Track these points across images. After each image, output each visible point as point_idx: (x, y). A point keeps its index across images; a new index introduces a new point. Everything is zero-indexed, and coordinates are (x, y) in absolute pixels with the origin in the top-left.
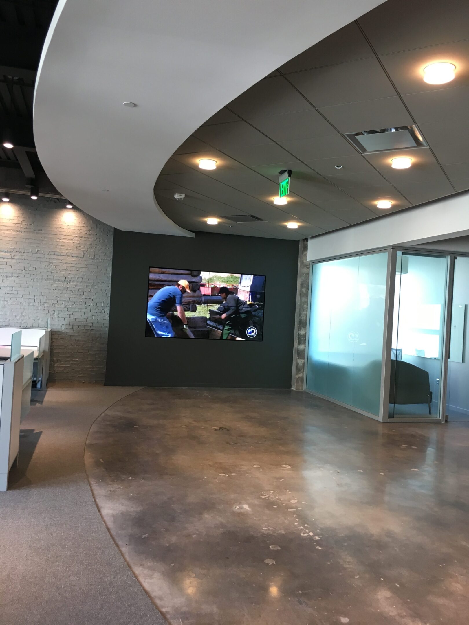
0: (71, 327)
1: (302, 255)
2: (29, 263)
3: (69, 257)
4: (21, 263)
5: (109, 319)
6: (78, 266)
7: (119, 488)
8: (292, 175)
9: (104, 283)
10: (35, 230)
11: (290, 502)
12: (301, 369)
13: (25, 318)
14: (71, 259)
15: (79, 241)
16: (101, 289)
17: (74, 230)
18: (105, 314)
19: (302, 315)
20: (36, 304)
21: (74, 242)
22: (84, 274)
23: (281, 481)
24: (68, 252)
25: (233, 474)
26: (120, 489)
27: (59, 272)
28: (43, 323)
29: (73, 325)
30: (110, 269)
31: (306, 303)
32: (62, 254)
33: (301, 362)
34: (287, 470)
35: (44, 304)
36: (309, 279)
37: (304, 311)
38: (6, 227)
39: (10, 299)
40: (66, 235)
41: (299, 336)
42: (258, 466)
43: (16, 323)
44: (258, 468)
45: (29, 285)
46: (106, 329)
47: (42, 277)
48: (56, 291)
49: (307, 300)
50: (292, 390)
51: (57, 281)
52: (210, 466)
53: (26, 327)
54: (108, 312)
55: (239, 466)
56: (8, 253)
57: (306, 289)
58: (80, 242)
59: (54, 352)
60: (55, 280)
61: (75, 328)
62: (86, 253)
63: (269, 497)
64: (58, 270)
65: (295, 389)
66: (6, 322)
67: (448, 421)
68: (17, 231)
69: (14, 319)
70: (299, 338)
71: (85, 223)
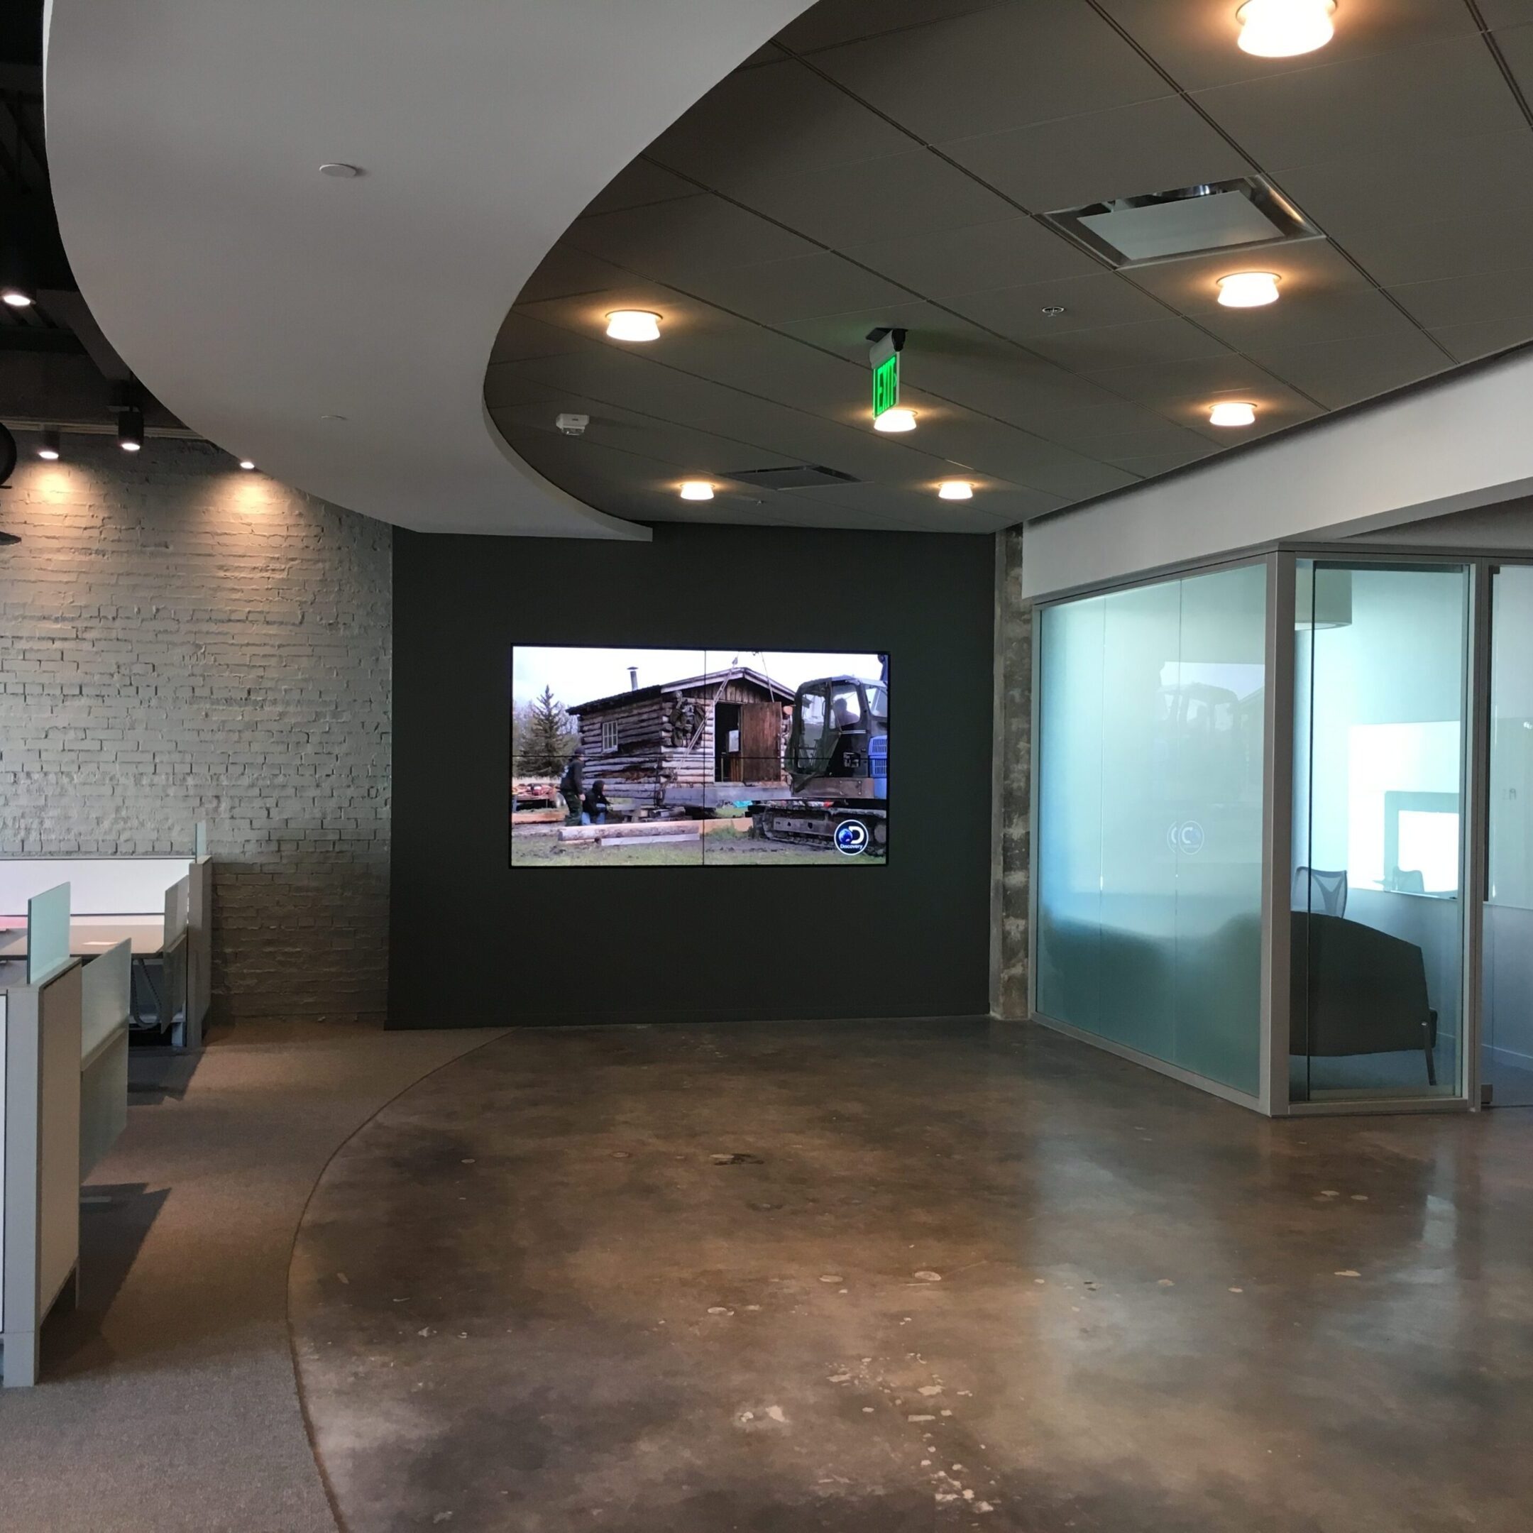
0: (274, 847)
1: (1006, 580)
2: (131, 651)
3: (255, 625)
4: (107, 651)
5: (390, 817)
6: (284, 652)
7: (384, 1365)
8: (905, 344)
9: (370, 701)
10: (145, 546)
11: (919, 1393)
12: (1019, 952)
13: (129, 825)
14: (264, 632)
15: (286, 573)
16: (363, 723)
17: (268, 538)
18: (380, 800)
19: (1012, 776)
20: (161, 779)
21: (269, 578)
22: (307, 676)
23: (902, 1323)
24: (252, 609)
25: (752, 1307)
26: (385, 1370)
27: (227, 674)
28: (186, 840)
29: (279, 841)
30: (387, 659)
31: (1025, 737)
32: (232, 618)
33: (1015, 926)
34: (928, 1288)
35: (184, 779)
36: (1030, 658)
37: (1018, 762)
38: (54, 540)
39: (79, 768)
40: (244, 556)
41: (1007, 843)
42: (837, 1279)
43: (100, 843)
44: (837, 1284)
45: (135, 720)
46: (386, 848)
47: (175, 692)
48: (220, 736)
49: (1026, 726)
50: (994, 1020)
51: (224, 705)
52: (684, 1283)
53: (133, 852)
54: (389, 794)
55: (776, 1280)
56: (66, 623)
57: (1023, 691)
58: (288, 574)
59: (223, 929)
60: (217, 702)
61: (288, 849)
62: (311, 610)
63: (853, 1378)
64: (226, 667)
65: (1002, 1015)
66: (69, 840)
67: (1492, 1104)
68: (89, 552)
69: (93, 829)
70: (1005, 849)
71: (300, 515)
